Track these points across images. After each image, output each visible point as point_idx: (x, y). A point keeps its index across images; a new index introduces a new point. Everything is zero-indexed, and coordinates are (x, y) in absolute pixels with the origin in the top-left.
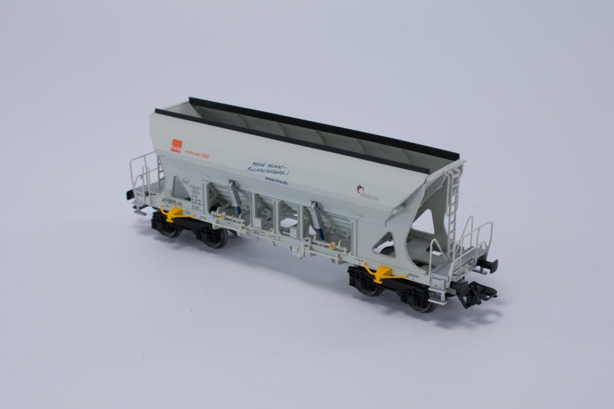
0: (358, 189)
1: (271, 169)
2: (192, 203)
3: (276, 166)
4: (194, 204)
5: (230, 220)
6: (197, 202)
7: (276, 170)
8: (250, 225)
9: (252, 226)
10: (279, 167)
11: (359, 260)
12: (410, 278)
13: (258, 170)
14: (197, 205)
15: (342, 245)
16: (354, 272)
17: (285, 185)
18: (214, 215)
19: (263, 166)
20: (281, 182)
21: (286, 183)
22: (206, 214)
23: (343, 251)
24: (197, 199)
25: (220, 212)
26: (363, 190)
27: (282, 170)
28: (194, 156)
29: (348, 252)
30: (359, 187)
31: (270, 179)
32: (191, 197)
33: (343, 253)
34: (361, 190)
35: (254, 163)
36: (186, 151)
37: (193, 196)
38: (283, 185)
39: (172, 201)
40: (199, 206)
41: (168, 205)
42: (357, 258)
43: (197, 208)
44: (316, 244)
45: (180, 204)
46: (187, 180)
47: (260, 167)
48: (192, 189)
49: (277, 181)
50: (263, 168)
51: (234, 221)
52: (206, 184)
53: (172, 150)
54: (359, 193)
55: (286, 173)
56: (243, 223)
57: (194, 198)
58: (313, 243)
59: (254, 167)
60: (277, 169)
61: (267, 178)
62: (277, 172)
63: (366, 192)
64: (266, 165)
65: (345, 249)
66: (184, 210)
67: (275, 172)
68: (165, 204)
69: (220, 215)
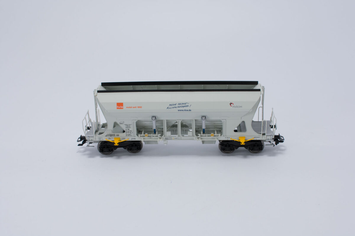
0: (230, 104)
1: (180, 105)
2: (126, 133)
3: (183, 104)
4: (127, 134)
5: (150, 136)
6: (129, 132)
7: (183, 105)
8: (163, 136)
9: (164, 136)
10: (185, 104)
11: (228, 138)
12: (255, 139)
13: (173, 108)
14: (129, 134)
15: (217, 133)
16: (223, 144)
17: (190, 111)
18: (141, 136)
19: (176, 105)
20: (187, 110)
21: (191, 110)
22: (135, 137)
23: (218, 136)
24: (129, 130)
25: (144, 134)
26: (233, 104)
27: (187, 105)
28: (132, 109)
29: (221, 135)
30: (231, 104)
31: (181, 110)
32: (125, 130)
33: (219, 136)
34: (232, 105)
35: (170, 105)
36: (127, 107)
37: (126, 129)
38: (189, 111)
39: (112, 135)
40: (130, 134)
41: (110, 137)
42: (226, 137)
43: (129, 135)
44: (202, 136)
45: (118, 135)
46: (122, 122)
47: (174, 106)
48: (126, 126)
49: (185, 110)
50: (176, 106)
51: (153, 136)
52: (135, 122)
53: (117, 108)
54: (231, 106)
55: (189, 106)
56: (160, 136)
57: (127, 130)
58: (201, 136)
59: (170, 107)
60: (185, 105)
61: (179, 110)
62: (185, 106)
63: (235, 105)
64: (177, 105)
65: (219, 135)
66: (121, 138)
67: (183, 107)
68: (108, 137)
69: (144, 135)
